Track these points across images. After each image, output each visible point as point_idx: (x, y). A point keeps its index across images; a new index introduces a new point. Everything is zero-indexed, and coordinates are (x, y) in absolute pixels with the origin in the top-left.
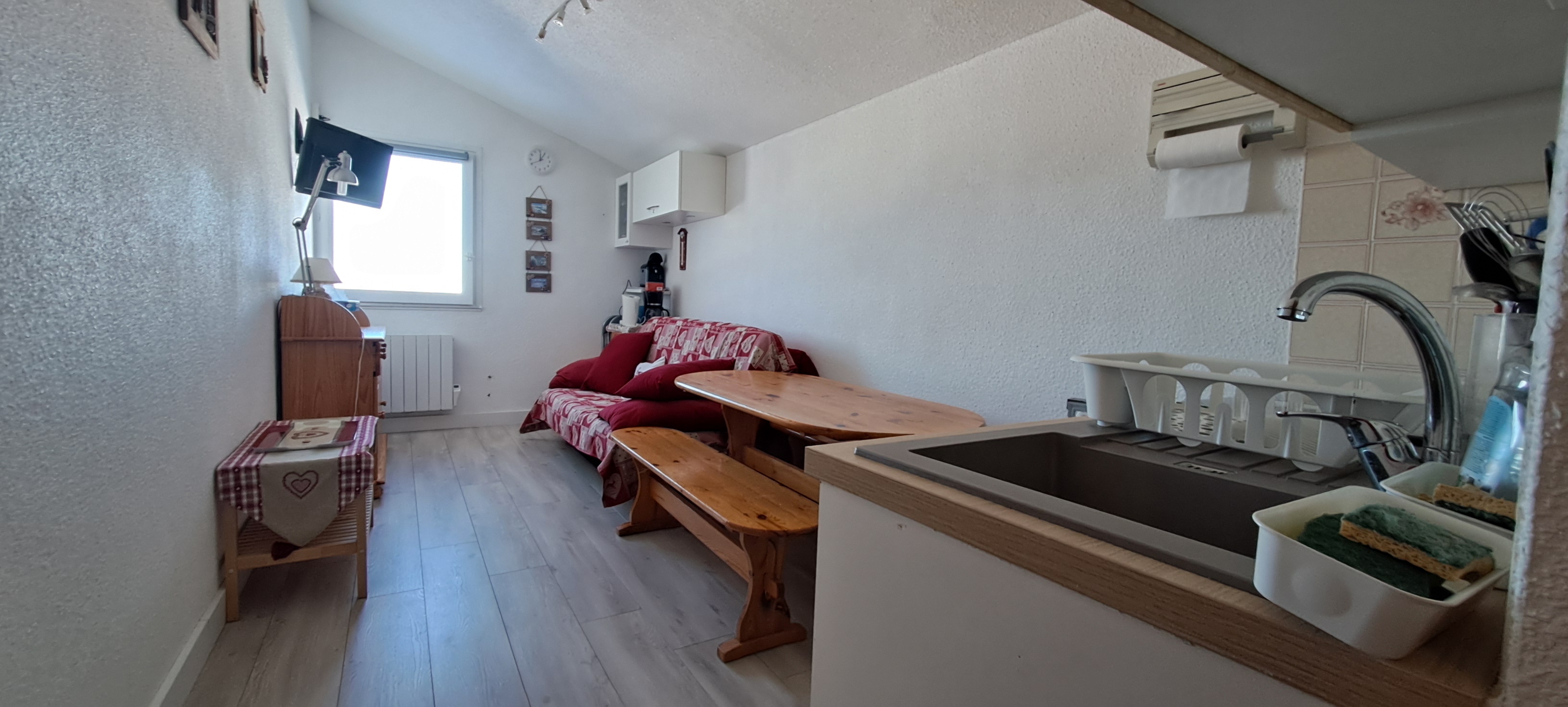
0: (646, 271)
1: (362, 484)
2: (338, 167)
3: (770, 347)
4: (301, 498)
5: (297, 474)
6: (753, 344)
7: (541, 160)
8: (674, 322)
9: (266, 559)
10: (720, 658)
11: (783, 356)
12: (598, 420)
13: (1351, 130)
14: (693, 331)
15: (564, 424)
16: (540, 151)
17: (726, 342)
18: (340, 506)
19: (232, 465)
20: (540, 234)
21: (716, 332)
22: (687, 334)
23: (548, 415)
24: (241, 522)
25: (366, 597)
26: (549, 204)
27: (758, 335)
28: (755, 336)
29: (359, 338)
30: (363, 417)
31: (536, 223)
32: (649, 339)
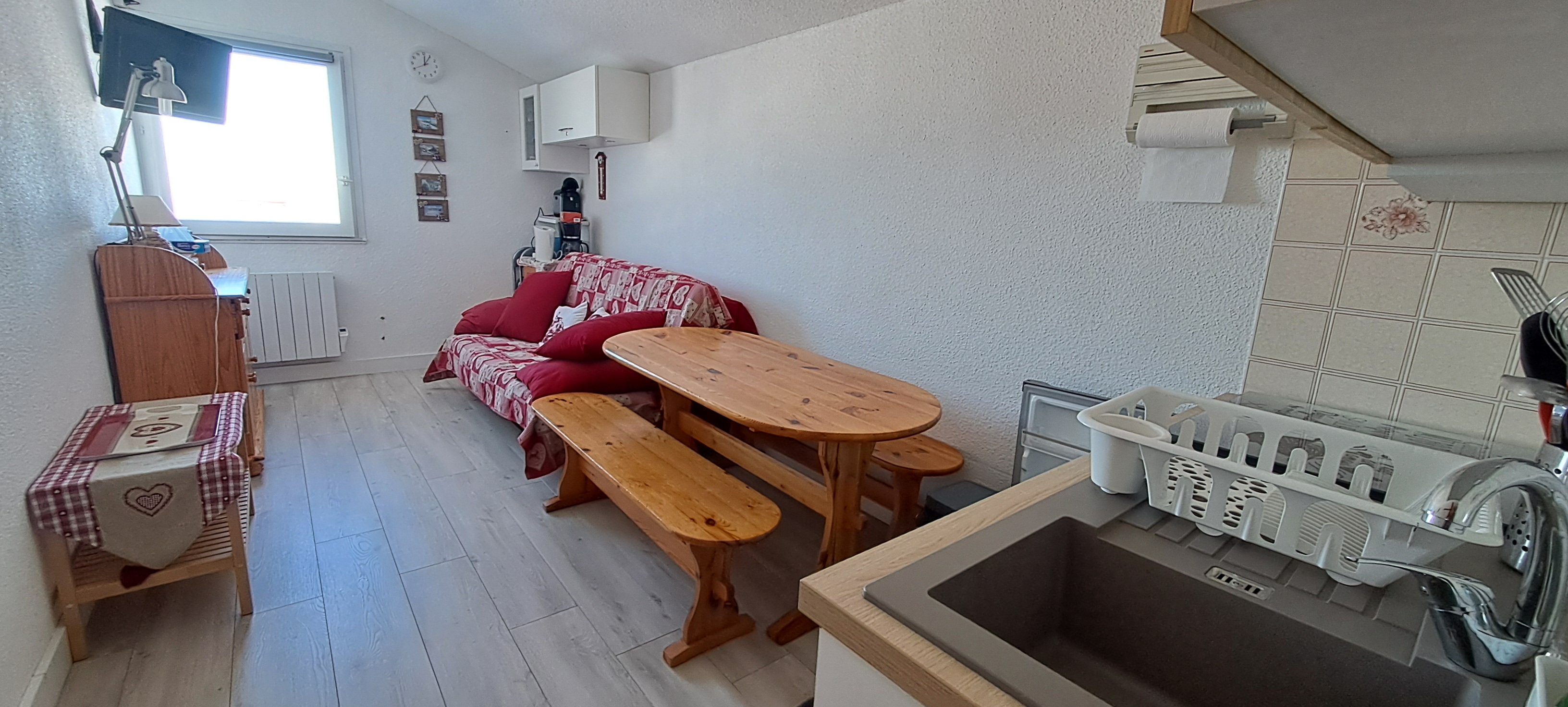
0: (560, 198)
1: (232, 493)
2: (155, 79)
3: (705, 300)
4: (152, 516)
5: (145, 490)
6: (685, 296)
7: (425, 65)
8: (596, 261)
9: (116, 588)
10: (667, 663)
11: (719, 309)
12: (515, 380)
13: (1390, 163)
14: (618, 274)
15: (475, 380)
16: (424, 54)
17: (656, 291)
18: (205, 520)
19: (49, 486)
20: (431, 153)
21: (644, 279)
22: (611, 277)
23: (457, 364)
24: (72, 549)
25: (252, 613)
26: (440, 117)
27: (691, 286)
28: (688, 287)
29: (212, 296)
30: (227, 394)
31: (425, 141)
32: (568, 279)
